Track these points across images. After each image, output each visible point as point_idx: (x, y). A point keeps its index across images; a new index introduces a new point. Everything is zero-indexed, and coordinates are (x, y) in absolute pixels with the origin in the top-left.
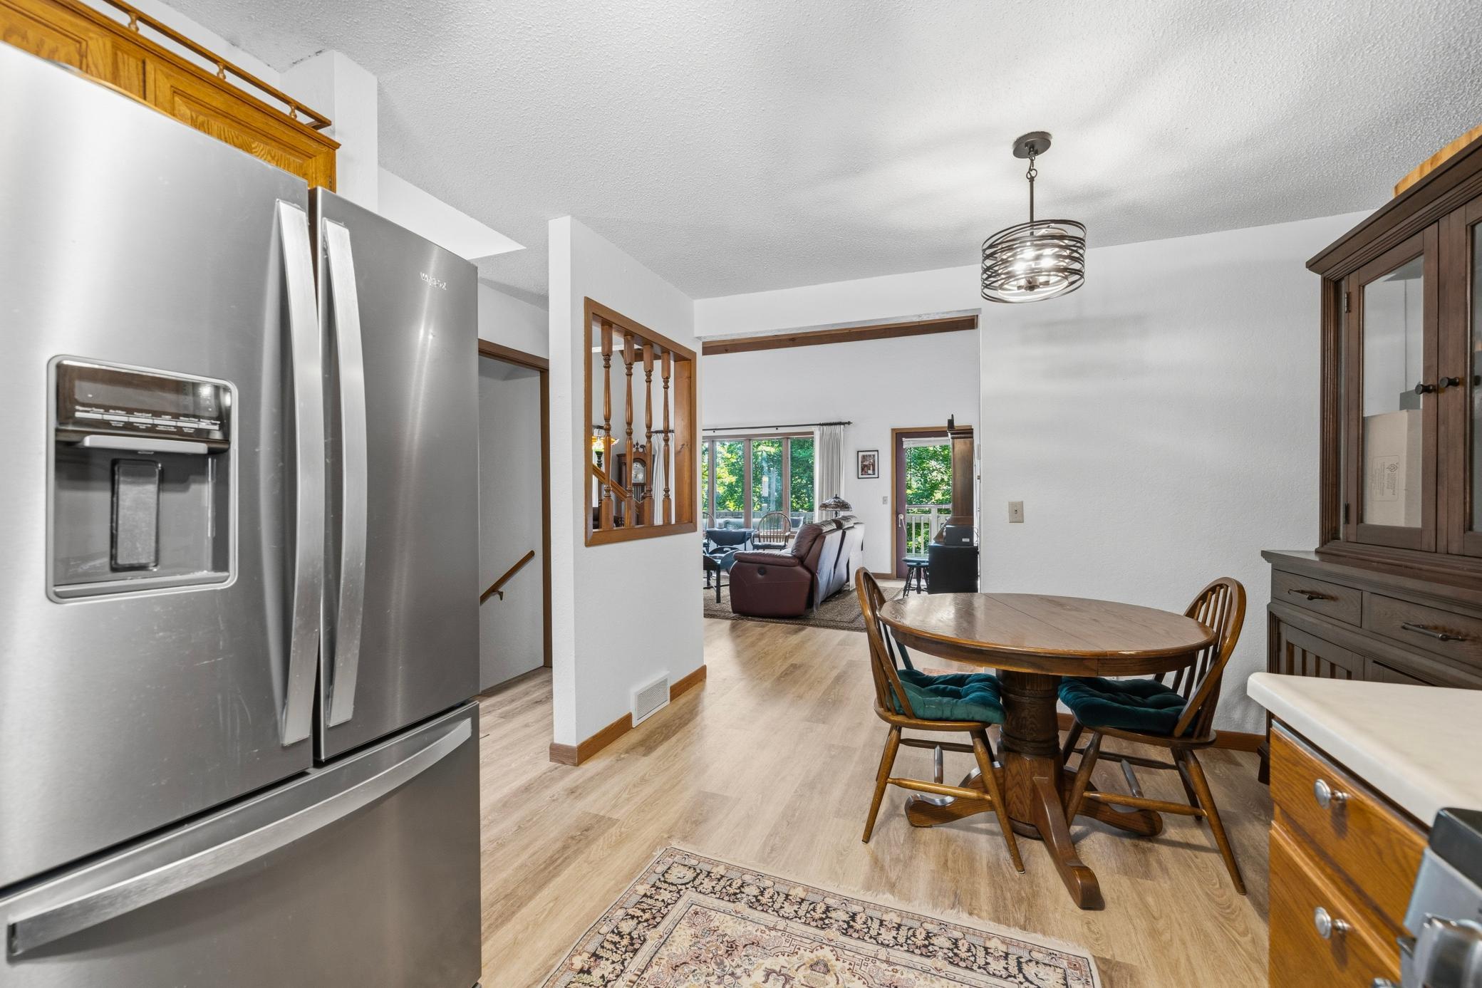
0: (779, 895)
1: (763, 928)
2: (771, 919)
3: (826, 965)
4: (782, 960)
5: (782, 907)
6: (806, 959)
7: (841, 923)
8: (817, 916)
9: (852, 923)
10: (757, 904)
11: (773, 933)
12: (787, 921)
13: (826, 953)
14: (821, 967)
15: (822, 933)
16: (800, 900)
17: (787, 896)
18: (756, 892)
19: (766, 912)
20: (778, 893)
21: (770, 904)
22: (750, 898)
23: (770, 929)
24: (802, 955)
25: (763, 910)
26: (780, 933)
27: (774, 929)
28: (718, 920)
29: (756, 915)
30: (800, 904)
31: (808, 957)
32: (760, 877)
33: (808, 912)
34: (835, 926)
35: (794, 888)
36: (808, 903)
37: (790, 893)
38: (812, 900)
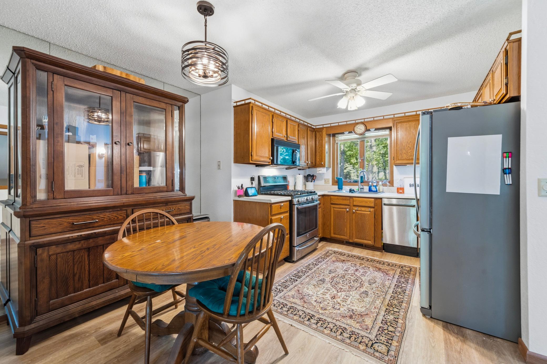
0: (335, 331)
1: (341, 321)
2: (338, 323)
3: (322, 309)
4: (335, 312)
5: (334, 327)
6: (327, 311)
7: (314, 318)
8: (321, 322)
9: (310, 318)
10: (344, 329)
11: (337, 319)
12: (332, 322)
13: (321, 311)
14: (323, 309)
15: (321, 317)
16: (326, 328)
17: (331, 331)
18: (344, 334)
19: (340, 326)
20: (335, 333)
21: (338, 328)
22: (346, 332)
23: (338, 320)
24: (328, 312)
25: (341, 326)
26: (335, 318)
27: (337, 320)
28: (358, 326)
29: (344, 326)
30: (326, 327)
31: (327, 312)
32: (343, 340)
33: (324, 324)
34: (316, 318)
35: (328, 333)
36: (323, 327)
37: (330, 332)
38: (322, 328)
